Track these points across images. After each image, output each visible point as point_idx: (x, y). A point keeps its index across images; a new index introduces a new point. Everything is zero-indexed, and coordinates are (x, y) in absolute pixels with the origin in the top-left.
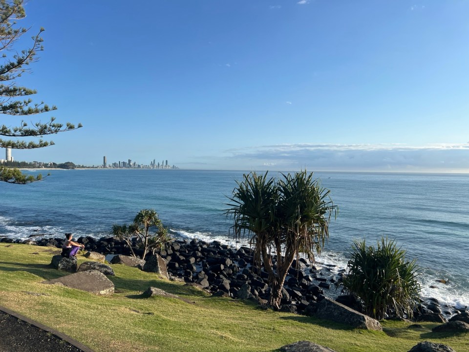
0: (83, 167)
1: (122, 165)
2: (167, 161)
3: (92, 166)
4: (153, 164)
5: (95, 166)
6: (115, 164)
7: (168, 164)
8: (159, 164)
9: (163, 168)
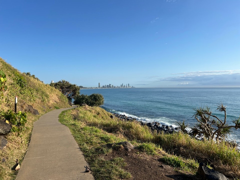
0: (86, 88)
1: (107, 86)
2: (129, 84)
3: (91, 87)
4: (122, 86)
5: (93, 87)
6: (103, 86)
7: (129, 86)
8: (125, 86)
9: (127, 87)
